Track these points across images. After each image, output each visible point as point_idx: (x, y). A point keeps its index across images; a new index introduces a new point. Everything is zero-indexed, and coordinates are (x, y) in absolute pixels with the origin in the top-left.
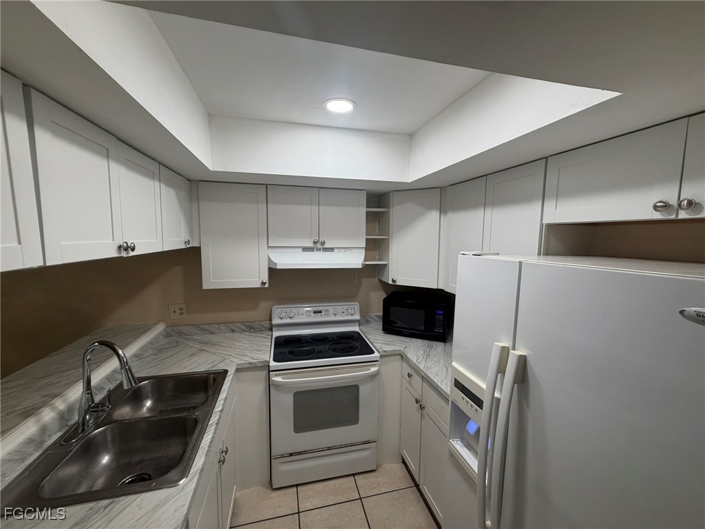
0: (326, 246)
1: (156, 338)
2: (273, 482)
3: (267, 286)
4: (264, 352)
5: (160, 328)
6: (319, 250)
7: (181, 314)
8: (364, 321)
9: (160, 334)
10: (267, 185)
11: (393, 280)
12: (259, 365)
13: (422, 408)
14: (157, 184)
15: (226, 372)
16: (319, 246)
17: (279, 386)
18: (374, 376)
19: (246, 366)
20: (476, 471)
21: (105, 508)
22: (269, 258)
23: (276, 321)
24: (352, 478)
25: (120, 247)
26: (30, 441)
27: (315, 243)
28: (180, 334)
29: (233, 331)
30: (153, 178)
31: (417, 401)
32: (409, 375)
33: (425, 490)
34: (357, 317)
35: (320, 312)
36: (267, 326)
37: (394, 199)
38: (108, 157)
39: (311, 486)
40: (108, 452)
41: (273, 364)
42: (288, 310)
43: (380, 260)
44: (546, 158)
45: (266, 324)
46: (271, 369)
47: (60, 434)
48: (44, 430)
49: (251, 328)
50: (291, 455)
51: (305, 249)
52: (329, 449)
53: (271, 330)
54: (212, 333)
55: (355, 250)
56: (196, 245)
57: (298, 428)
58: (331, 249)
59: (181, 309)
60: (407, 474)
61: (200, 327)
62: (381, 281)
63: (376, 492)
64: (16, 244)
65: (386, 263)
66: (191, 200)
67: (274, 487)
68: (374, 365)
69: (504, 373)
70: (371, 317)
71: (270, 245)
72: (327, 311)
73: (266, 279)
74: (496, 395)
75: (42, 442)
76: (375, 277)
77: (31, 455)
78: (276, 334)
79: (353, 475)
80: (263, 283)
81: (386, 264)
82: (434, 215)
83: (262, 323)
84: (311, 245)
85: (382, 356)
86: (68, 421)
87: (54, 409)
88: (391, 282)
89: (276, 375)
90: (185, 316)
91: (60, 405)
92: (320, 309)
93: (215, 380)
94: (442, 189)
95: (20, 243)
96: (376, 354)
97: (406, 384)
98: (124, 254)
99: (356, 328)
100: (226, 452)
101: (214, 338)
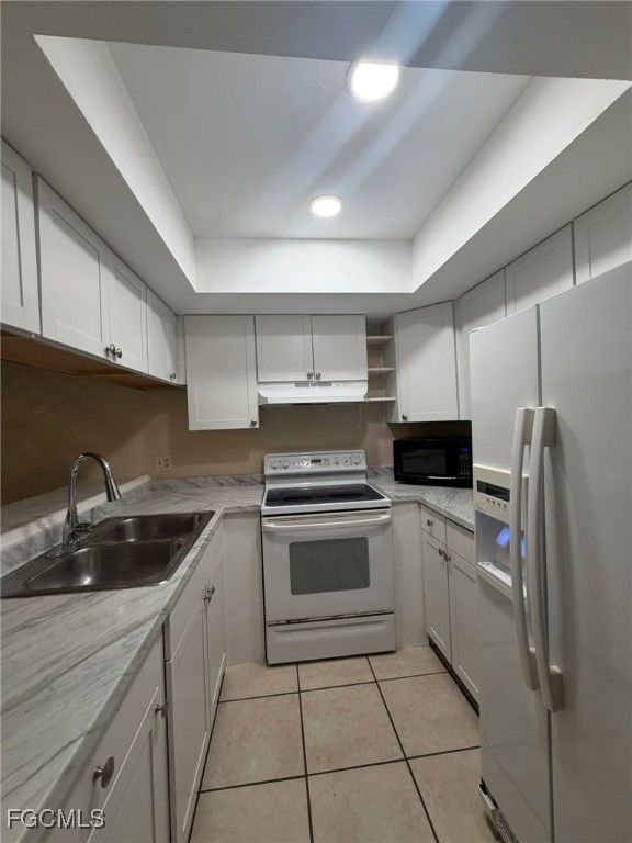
0: (323, 379)
1: (140, 488)
2: (269, 657)
3: (257, 426)
4: (255, 498)
5: (145, 479)
6: (314, 385)
7: (167, 466)
8: (372, 472)
9: (145, 485)
10: (254, 315)
11: (404, 418)
12: (249, 509)
13: (447, 559)
14: (143, 304)
15: (212, 513)
16: (314, 379)
17: (272, 534)
18: (385, 525)
19: (235, 511)
20: (510, 584)
21: (87, 598)
22: (259, 395)
23: (268, 471)
24: (364, 660)
25: (107, 350)
26: (18, 548)
27: (310, 376)
28: (165, 487)
29: (222, 485)
30: (140, 297)
31: (441, 552)
32: (429, 523)
33: (459, 669)
34: (363, 466)
35: (319, 461)
36: (259, 479)
37: (398, 322)
38: (99, 261)
39: (314, 665)
40: (90, 575)
41: (266, 509)
42: (282, 459)
43: (386, 396)
44: (572, 223)
45: (258, 477)
46: (263, 514)
47: (43, 552)
48: (31, 541)
49: (240, 481)
50: (289, 622)
51: (299, 384)
52: (334, 618)
53: (264, 483)
54: (199, 487)
55: (356, 384)
56: (181, 383)
57: (297, 589)
58: (328, 384)
59: (167, 460)
60: (437, 658)
61: (186, 481)
62: (390, 424)
63: (395, 675)
64: (19, 305)
65: (394, 399)
66: (177, 335)
67: (270, 662)
68: (385, 513)
69: (530, 443)
70: (381, 469)
71: (260, 380)
72: (327, 460)
73: (256, 419)
74: (524, 475)
75: (29, 554)
76: (382, 421)
77: (18, 563)
78: (269, 487)
79: (367, 655)
80: (254, 423)
81: (394, 401)
82: (448, 332)
83: (254, 476)
84: (305, 379)
85: (393, 503)
86: (54, 542)
87: (41, 526)
88: (401, 421)
89: (269, 521)
90: (170, 468)
91: (46, 523)
92: (318, 457)
93: (200, 519)
94: (454, 302)
95: (22, 304)
96: (387, 499)
97: (426, 535)
98: (110, 359)
99: (362, 481)
100: (213, 591)
101: (200, 491)
